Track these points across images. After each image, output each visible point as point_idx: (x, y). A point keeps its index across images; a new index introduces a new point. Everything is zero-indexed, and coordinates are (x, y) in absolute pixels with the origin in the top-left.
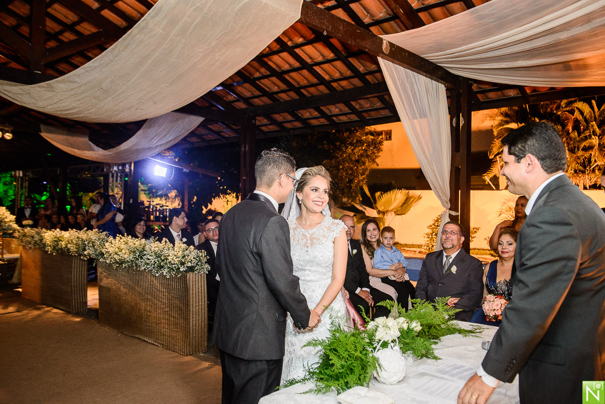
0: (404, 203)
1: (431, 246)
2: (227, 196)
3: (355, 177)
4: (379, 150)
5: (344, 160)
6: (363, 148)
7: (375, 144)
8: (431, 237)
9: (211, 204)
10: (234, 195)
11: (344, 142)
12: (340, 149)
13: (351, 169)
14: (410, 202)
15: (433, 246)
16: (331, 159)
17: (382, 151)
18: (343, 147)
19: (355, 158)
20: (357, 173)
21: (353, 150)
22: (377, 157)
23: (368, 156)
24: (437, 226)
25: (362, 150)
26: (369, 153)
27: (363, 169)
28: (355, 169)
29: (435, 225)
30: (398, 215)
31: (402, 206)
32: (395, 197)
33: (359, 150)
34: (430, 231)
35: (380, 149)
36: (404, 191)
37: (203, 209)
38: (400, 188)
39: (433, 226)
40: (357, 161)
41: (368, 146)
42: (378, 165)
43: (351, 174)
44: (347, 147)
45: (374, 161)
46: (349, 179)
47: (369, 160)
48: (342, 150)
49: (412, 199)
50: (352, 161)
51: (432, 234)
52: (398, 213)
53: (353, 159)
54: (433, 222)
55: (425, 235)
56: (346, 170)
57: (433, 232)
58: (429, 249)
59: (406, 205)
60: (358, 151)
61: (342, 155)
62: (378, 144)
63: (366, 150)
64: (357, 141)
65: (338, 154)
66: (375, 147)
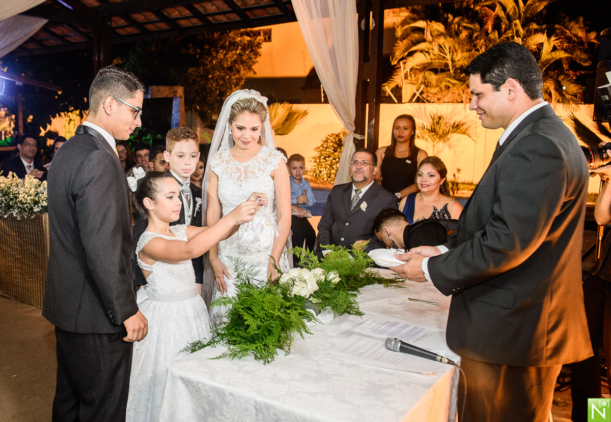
0: (286, 120)
1: (318, 172)
2: (70, 114)
3: (227, 88)
4: (257, 54)
5: (214, 68)
6: (238, 52)
7: (252, 48)
8: (318, 161)
9: (50, 124)
10: (78, 112)
11: (215, 45)
12: (209, 54)
13: (223, 79)
14: (293, 119)
15: (320, 172)
16: (198, 67)
17: (260, 55)
18: (213, 51)
19: (227, 64)
20: (230, 83)
21: (225, 55)
22: (254, 63)
23: (243, 62)
24: (326, 148)
25: (236, 54)
26: (244, 58)
27: (237, 79)
28: (228, 79)
29: (323, 147)
30: (278, 134)
31: (284, 123)
32: (276, 112)
33: (233, 56)
34: (317, 154)
35: (258, 53)
36: (287, 106)
37: (40, 131)
38: (281, 102)
39: (321, 148)
40: (230, 69)
41: (244, 49)
42: (255, 73)
43: (222, 85)
44: (217, 52)
45: (250, 68)
46: (220, 91)
47: (244, 67)
48: (212, 55)
49: (296, 116)
50: (223, 68)
51: (319, 158)
52: (279, 132)
53: (226, 66)
54: (322, 143)
55: (311, 159)
56: (217, 80)
57: (322, 155)
58: (316, 175)
59: (288, 123)
60: (232, 55)
61: (211, 62)
62: (255, 47)
63: (240, 55)
64: (230, 43)
65: (207, 59)
66: (252, 51)
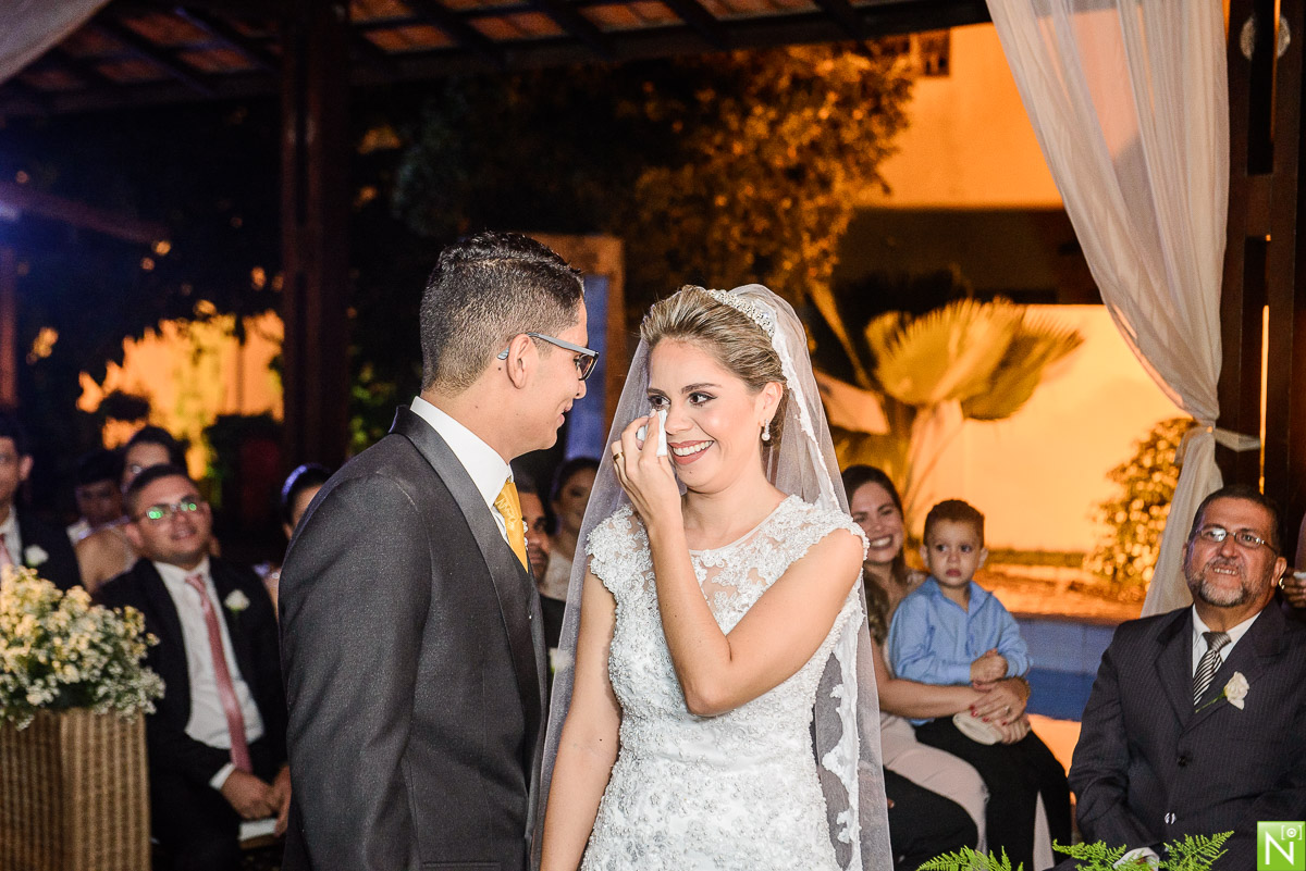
0: (1005, 364)
1: (1121, 559)
2: (197, 329)
3: (784, 244)
4: (895, 122)
5: (734, 171)
6: (824, 114)
7: (877, 96)
8: (1121, 517)
9: (120, 363)
10: (228, 322)
11: (737, 89)
12: (714, 119)
13: (768, 210)
14: (1028, 362)
15: (1131, 559)
16: (675, 166)
17: (906, 125)
18: (732, 110)
19: (786, 157)
20: (794, 226)
21: (774, 125)
22: (883, 153)
23: (841, 150)
24: (1153, 470)
25: (818, 121)
26: (849, 135)
27: (821, 211)
28: (787, 212)
29: (1141, 467)
30: (974, 416)
31: (994, 378)
32: (964, 336)
33: (805, 126)
34: (1117, 492)
35: (899, 115)
36: (1004, 311)
37: (80, 391)
38: (984, 297)
39: (1133, 471)
40: (796, 174)
41: (846, 103)
42: (887, 190)
43: (768, 235)
44: (746, 113)
45: (868, 173)
46: (757, 257)
47: (847, 168)
48: (724, 126)
49: (1039, 349)
50: (769, 171)
51: (1127, 506)
52: (978, 409)
53: (778, 162)
54: (1133, 453)
55: (1095, 510)
56: (745, 217)
57: (1133, 498)
58: (1115, 570)
59: (1009, 375)
60: (801, 126)
61: (724, 148)
62: (889, 95)
63: (834, 125)
64: (796, 81)
65: (709, 139)
66: (876, 110)
